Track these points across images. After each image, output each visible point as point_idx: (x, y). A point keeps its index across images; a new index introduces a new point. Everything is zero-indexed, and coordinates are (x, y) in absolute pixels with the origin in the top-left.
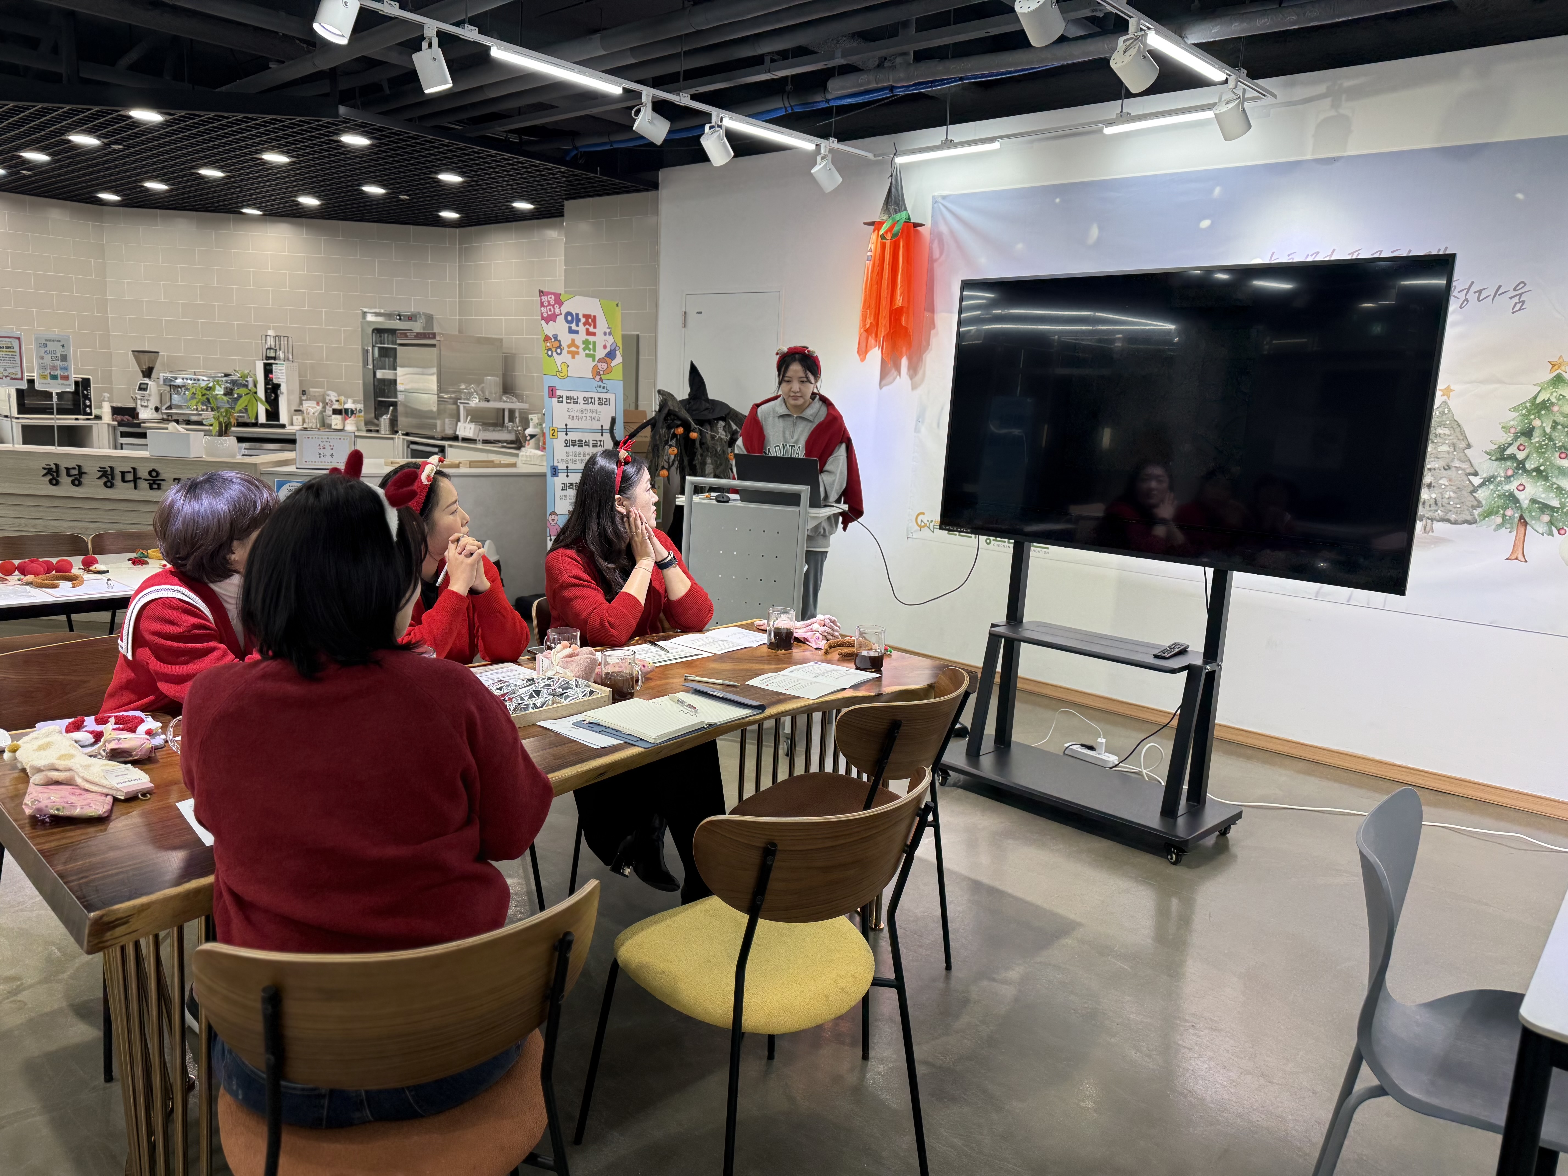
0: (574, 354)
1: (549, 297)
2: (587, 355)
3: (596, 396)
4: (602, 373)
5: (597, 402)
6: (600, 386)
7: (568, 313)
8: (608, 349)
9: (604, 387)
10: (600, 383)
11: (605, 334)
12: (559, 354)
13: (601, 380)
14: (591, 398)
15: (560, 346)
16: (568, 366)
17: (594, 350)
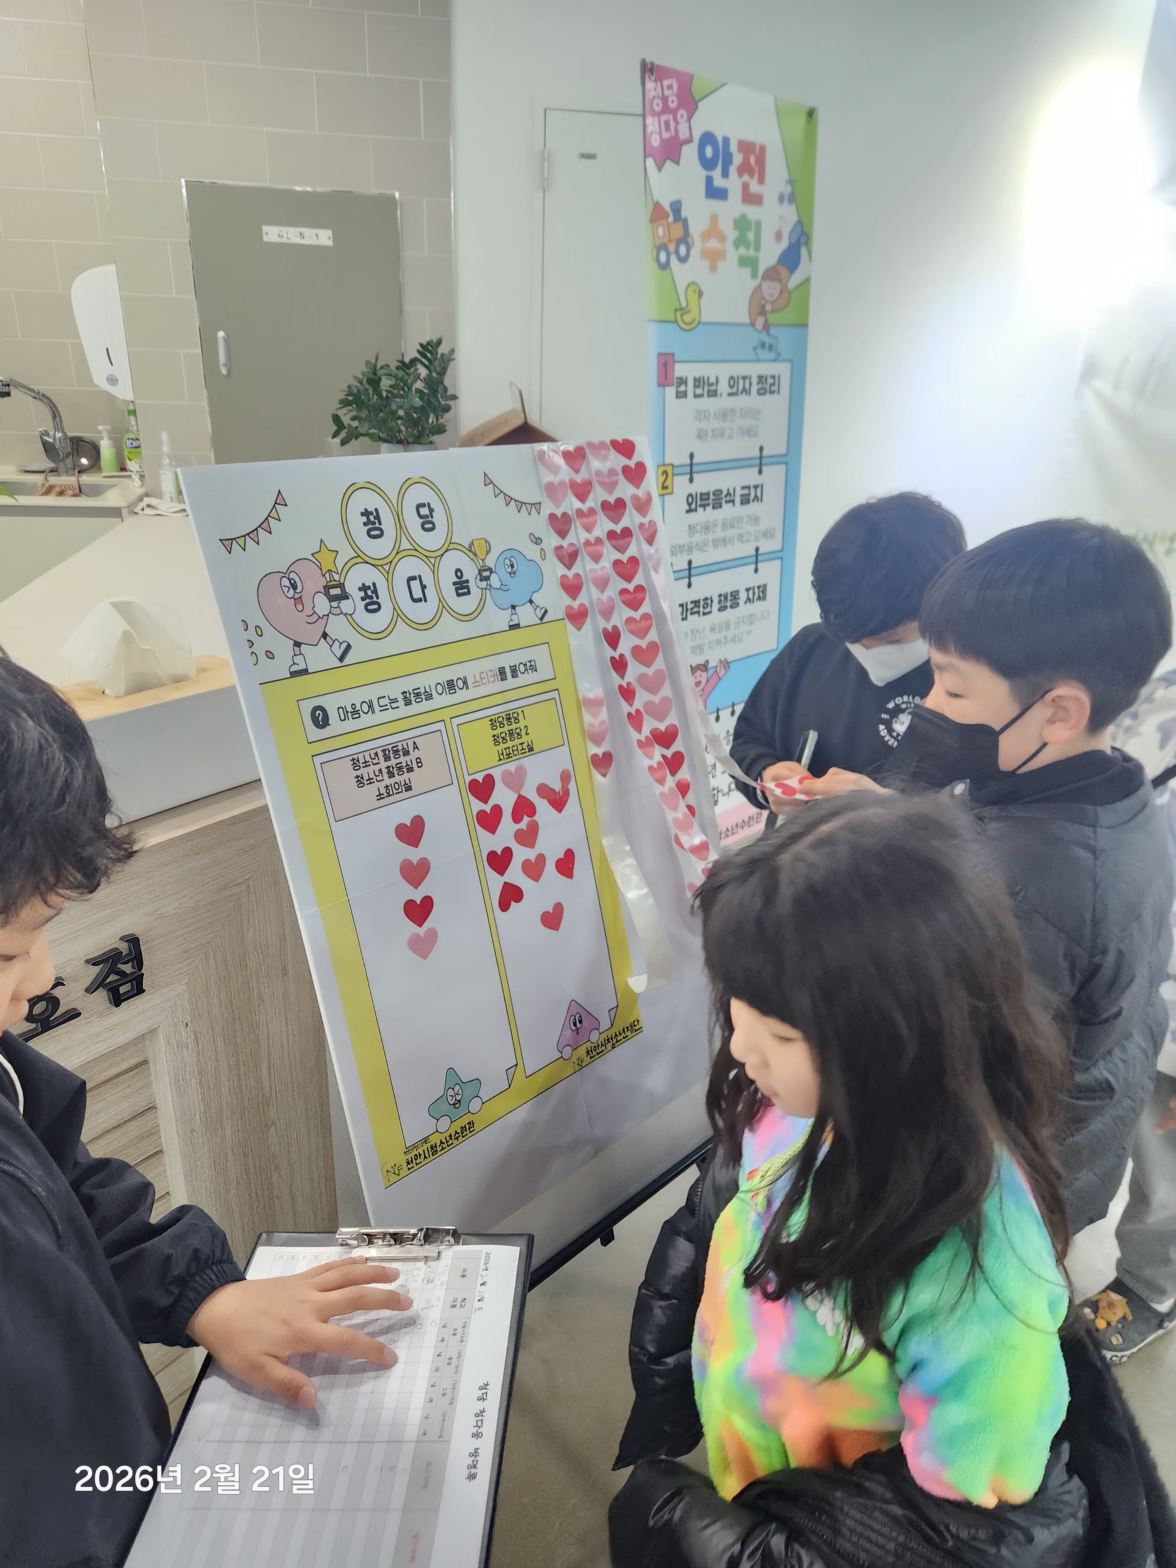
0: (714, 258)
1: (666, 83)
2: (743, 262)
3: (754, 370)
4: (768, 307)
5: (755, 388)
6: (763, 345)
7: (708, 138)
8: (785, 244)
9: (771, 348)
10: (764, 337)
11: (781, 199)
12: (683, 260)
13: (766, 326)
14: (744, 378)
15: (685, 239)
16: (701, 294)
17: (757, 248)
